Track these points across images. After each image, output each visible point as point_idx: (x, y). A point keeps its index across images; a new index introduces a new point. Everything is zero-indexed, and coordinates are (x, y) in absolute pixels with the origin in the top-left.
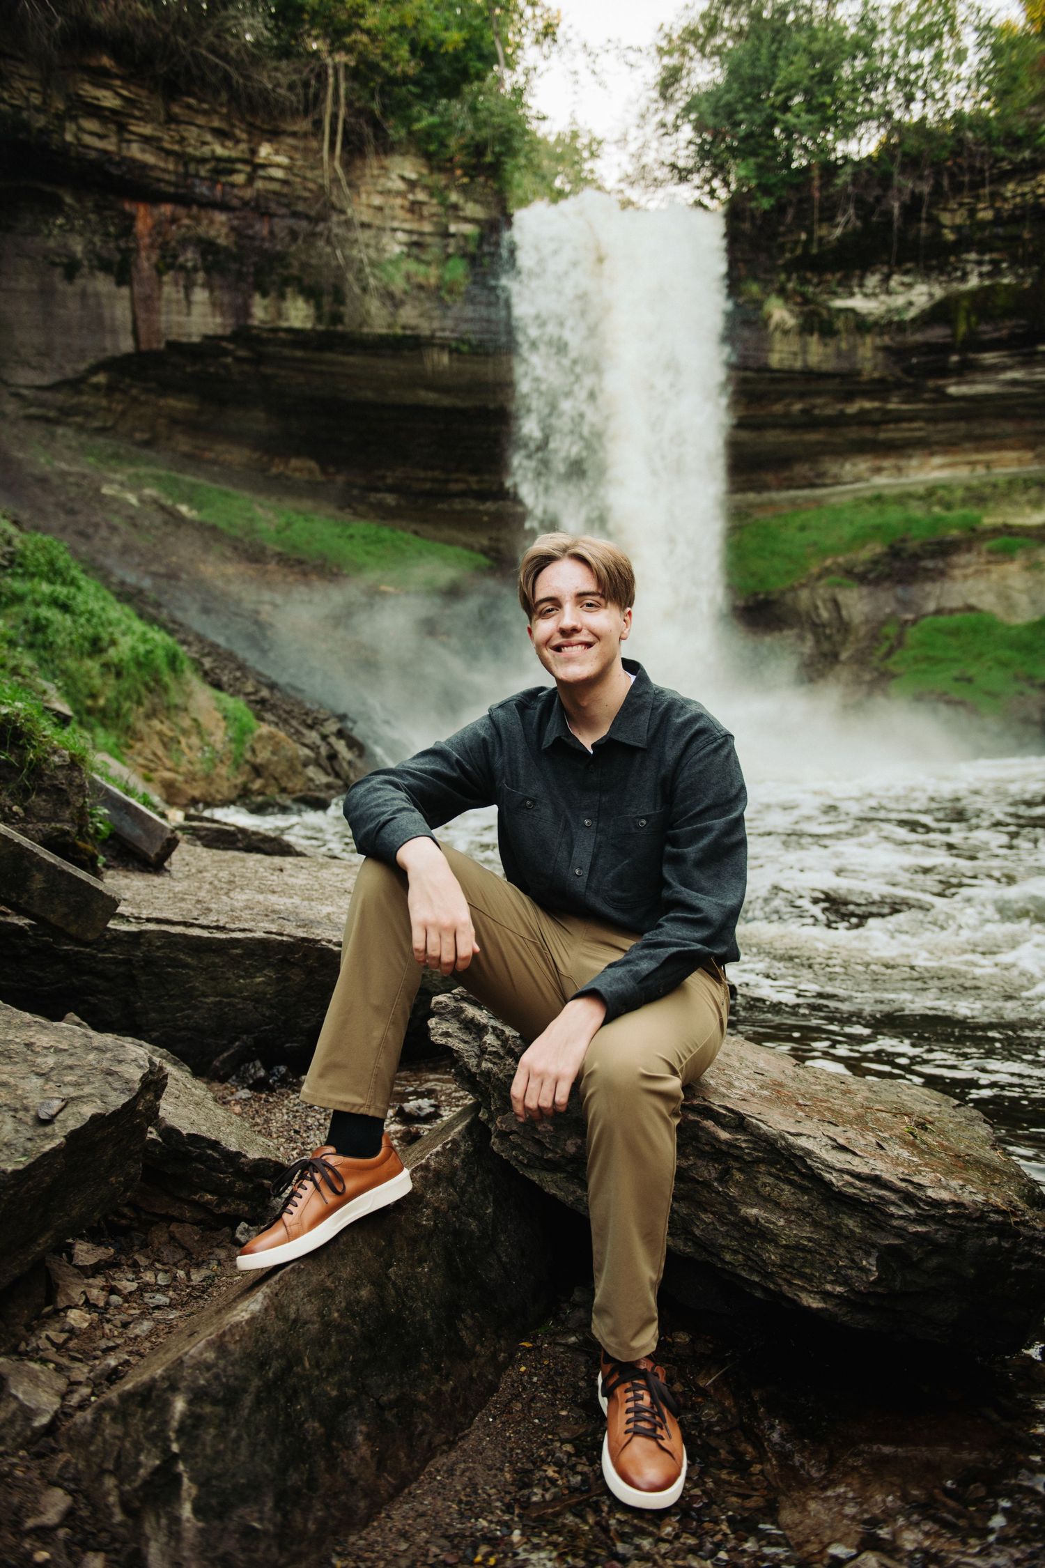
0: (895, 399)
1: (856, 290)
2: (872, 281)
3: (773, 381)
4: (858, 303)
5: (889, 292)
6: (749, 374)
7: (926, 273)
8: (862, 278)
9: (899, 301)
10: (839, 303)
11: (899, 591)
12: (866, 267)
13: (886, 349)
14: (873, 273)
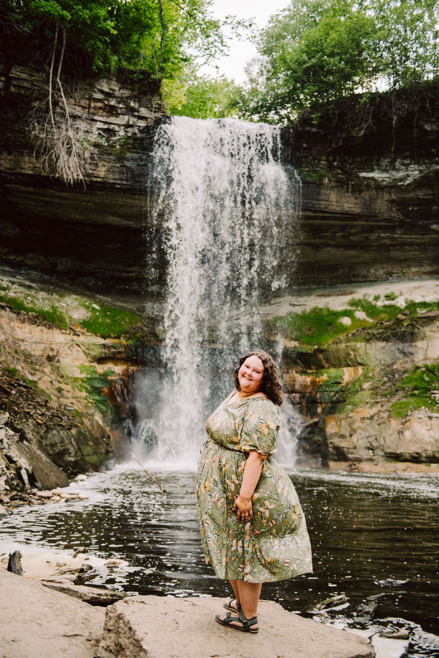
0: (399, 232)
1: (376, 167)
2: (385, 162)
3: (324, 218)
4: (376, 175)
5: (394, 169)
6: (309, 213)
7: (417, 159)
8: (378, 160)
9: (401, 174)
10: (364, 174)
11: (400, 346)
12: (382, 154)
13: (392, 202)
14: (385, 158)
